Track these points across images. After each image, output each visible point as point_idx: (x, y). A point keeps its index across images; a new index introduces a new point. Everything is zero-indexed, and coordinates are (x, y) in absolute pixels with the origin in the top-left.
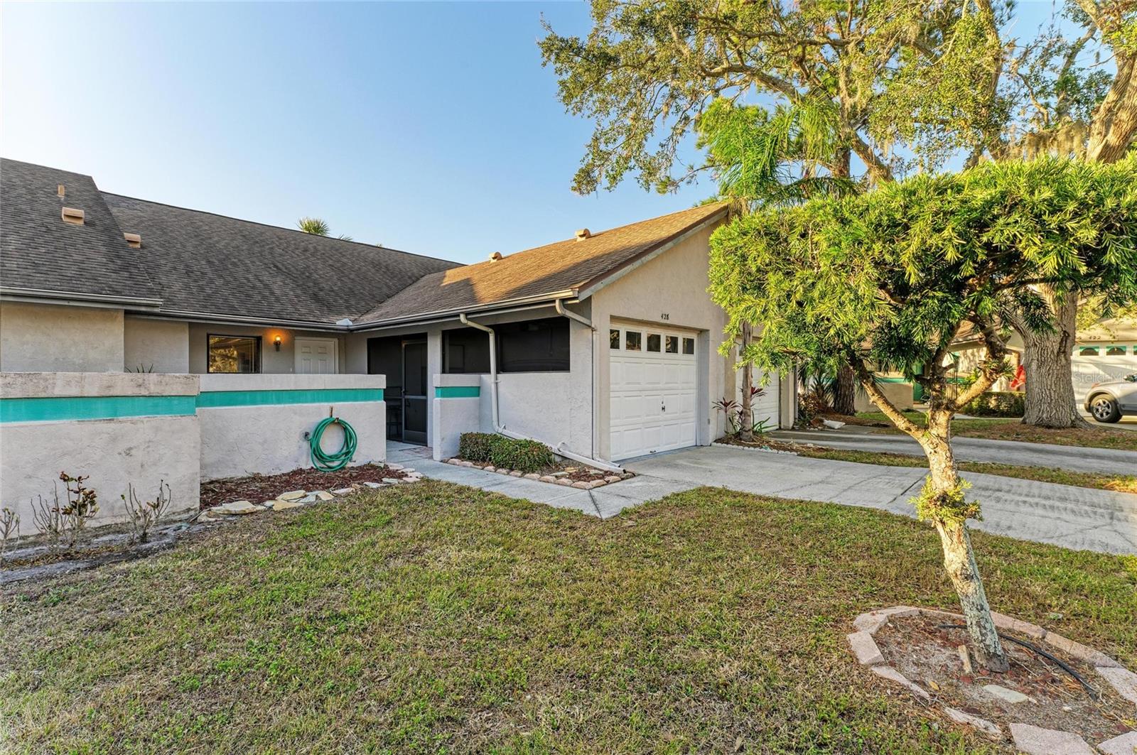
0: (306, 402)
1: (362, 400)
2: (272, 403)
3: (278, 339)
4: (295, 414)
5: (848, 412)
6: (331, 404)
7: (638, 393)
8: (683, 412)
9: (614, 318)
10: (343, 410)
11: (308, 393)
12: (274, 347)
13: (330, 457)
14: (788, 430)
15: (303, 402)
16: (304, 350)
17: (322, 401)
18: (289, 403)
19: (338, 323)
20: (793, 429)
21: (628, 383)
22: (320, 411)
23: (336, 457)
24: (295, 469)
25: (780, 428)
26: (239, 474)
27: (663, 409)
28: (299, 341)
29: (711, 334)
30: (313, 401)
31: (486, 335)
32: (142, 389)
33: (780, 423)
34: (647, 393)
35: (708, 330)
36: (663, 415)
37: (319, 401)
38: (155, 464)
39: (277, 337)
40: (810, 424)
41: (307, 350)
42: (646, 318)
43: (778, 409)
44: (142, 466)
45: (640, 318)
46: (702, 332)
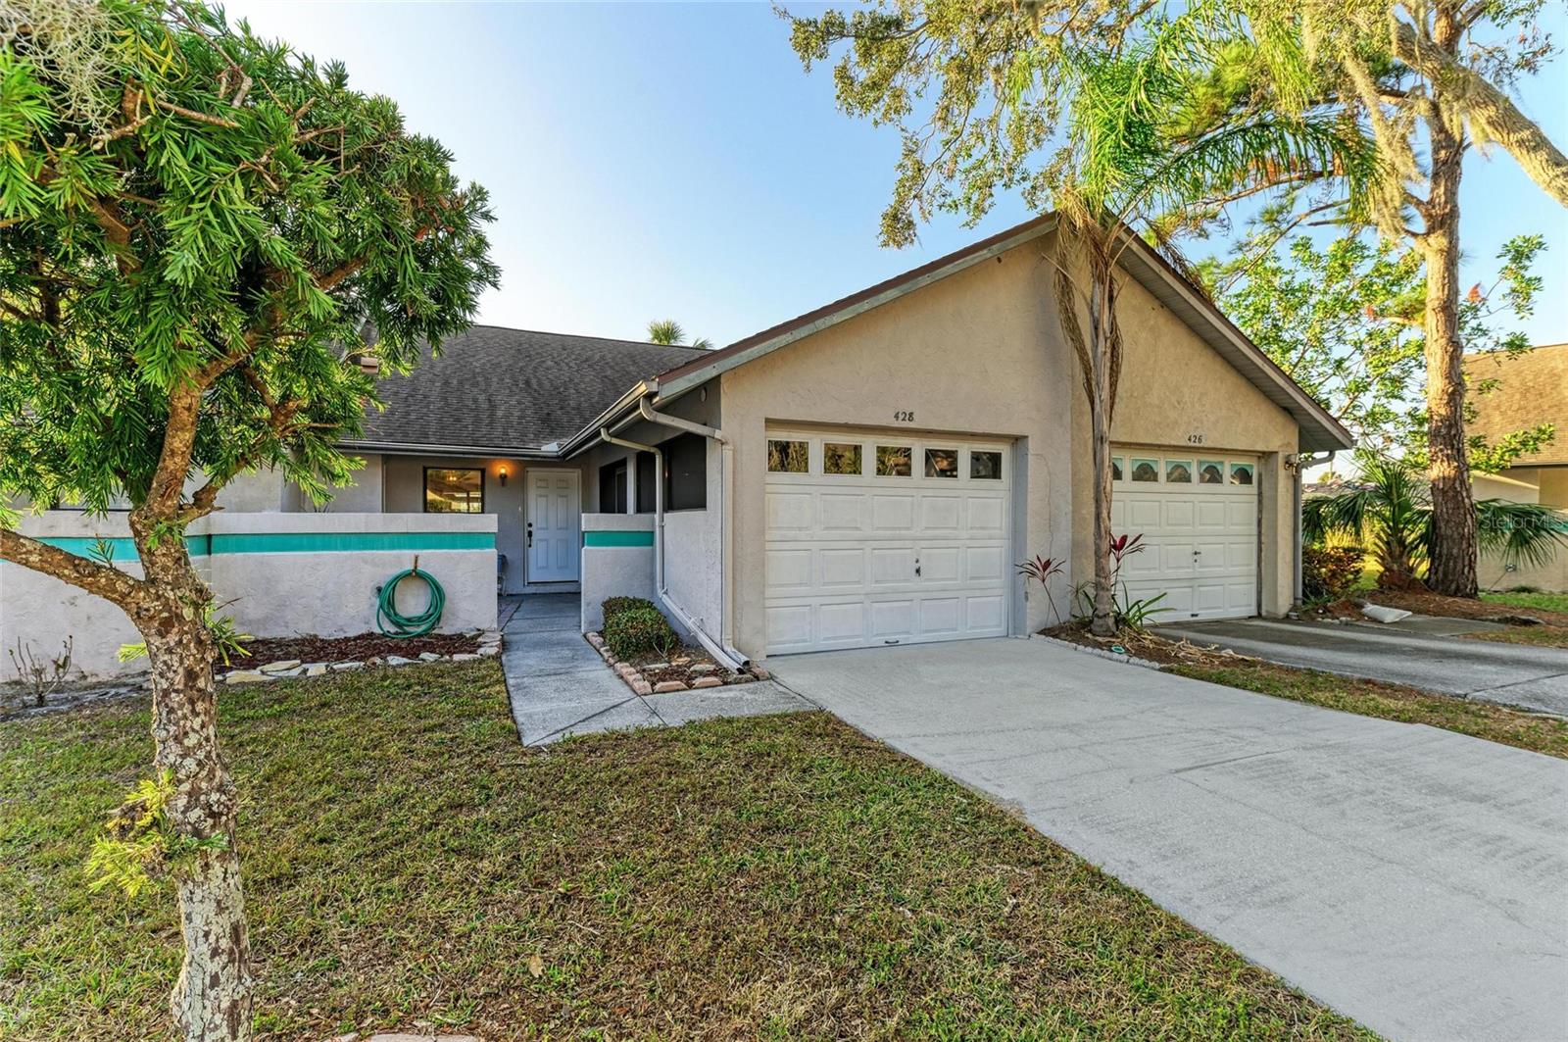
0: (382, 548)
1: (462, 548)
2: (336, 549)
3: (503, 471)
4: (366, 562)
5: (1458, 589)
6: (417, 552)
7: (855, 544)
8: (972, 578)
9: (771, 423)
10: (432, 560)
11: (386, 537)
12: (499, 480)
13: (409, 620)
14: (1276, 620)
15: (377, 549)
16: (539, 484)
17: (405, 548)
18: (360, 549)
19: (544, 448)
20: (1287, 619)
21: (827, 528)
22: (403, 560)
23: (420, 620)
24: (364, 632)
25: (1259, 616)
26: (290, 634)
27: (918, 571)
28: (534, 474)
29: (1031, 444)
30: (392, 547)
31: (652, 457)
32: (89, 528)
33: (1259, 606)
34: (876, 544)
35: (1026, 437)
36: (916, 583)
37: (400, 547)
38: (103, 617)
39: (502, 469)
40: (1326, 610)
41: (543, 484)
42: (851, 421)
43: (1254, 580)
44: (89, 618)
45: (842, 421)
46: (1017, 441)
